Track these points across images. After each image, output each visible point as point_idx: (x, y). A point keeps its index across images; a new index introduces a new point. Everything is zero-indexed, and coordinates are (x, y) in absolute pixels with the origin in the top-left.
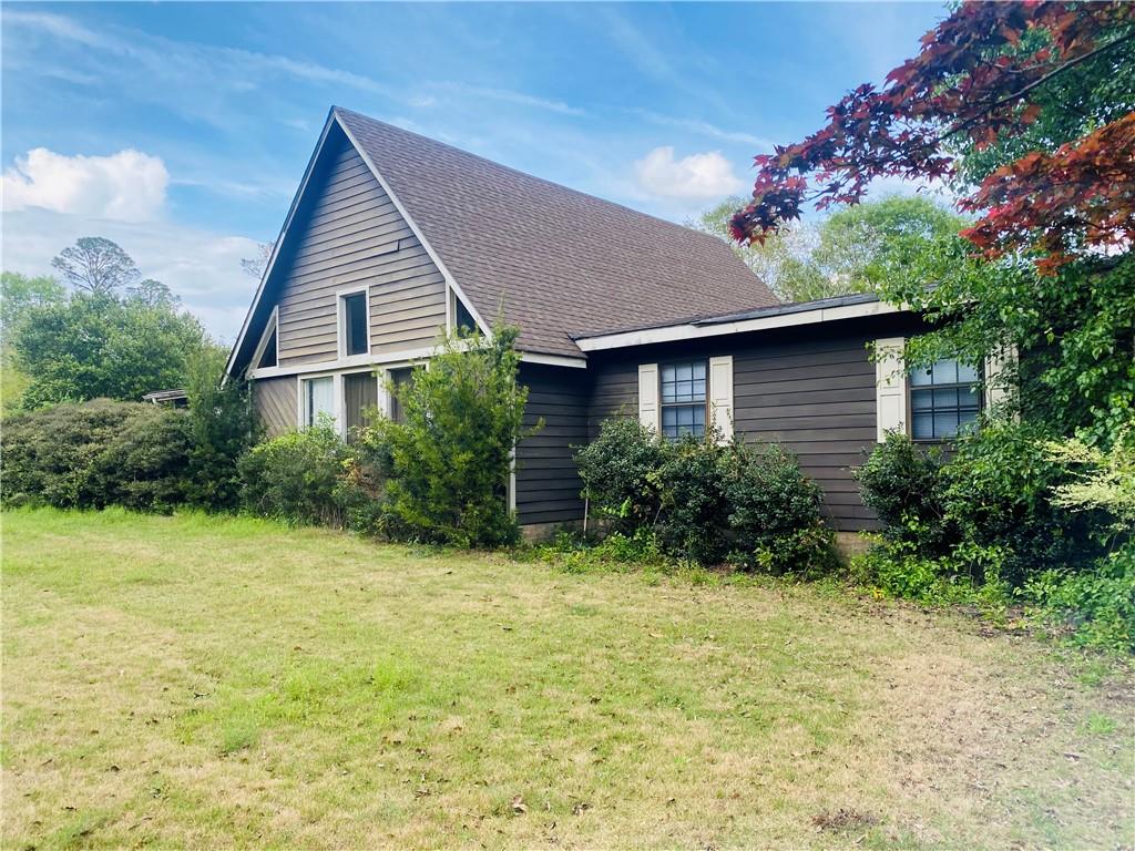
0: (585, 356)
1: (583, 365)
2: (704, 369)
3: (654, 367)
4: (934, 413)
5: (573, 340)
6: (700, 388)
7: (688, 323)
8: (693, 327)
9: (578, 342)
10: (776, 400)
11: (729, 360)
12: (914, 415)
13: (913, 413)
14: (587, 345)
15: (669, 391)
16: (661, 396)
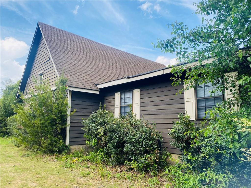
0: (99, 90)
1: (98, 93)
2: (132, 93)
3: (119, 93)
4: (205, 109)
5: (96, 85)
6: (131, 100)
7: (125, 78)
8: (126, 79)
9: (98, 86)
10: (152, 104)
11: (138, 90)
12: (198, 109)
13: (198, 108)
14: (100, 87)
15: (123, 101)
16: (121, 103)
